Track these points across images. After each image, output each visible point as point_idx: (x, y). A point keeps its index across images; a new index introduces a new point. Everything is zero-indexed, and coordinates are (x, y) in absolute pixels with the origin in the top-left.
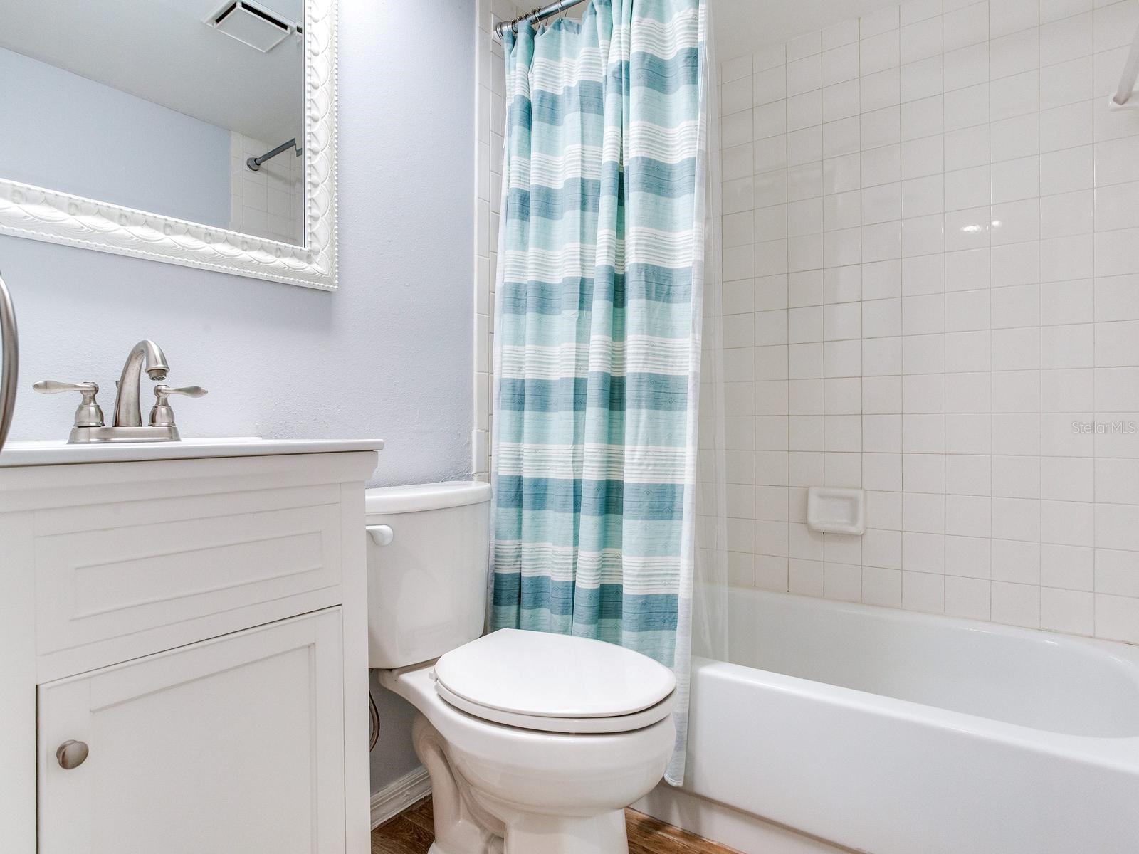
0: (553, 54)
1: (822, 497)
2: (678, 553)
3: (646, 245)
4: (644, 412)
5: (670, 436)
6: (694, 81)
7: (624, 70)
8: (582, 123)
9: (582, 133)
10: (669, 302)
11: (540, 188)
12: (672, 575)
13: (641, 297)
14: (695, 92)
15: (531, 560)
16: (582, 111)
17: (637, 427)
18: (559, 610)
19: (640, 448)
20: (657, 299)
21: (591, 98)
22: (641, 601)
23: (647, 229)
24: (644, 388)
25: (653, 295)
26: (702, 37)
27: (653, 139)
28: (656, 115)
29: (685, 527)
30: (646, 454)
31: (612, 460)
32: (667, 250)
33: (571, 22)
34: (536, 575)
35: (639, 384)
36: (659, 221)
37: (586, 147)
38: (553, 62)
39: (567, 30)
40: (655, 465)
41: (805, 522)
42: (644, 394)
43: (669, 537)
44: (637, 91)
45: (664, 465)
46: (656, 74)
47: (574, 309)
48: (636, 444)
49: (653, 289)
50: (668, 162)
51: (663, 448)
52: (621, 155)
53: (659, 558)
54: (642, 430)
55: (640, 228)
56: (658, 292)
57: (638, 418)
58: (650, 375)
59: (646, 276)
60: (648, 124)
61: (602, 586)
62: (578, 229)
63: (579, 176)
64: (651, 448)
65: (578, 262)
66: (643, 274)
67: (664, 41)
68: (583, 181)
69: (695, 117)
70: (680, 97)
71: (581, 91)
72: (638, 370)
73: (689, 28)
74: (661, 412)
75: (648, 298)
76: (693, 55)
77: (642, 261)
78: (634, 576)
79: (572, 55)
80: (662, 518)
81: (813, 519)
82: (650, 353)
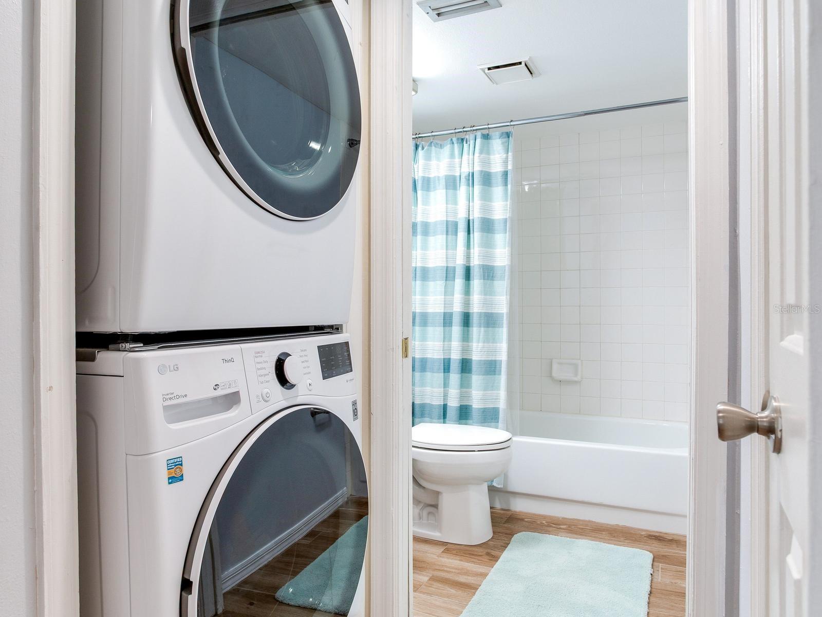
0: (428, 158)
1: (560, 364)
2: (499, 389)
3: (483, 256)
4: (482, 329)
5: (494, 339)
6: (506, 184)
7: (471, 178)
8: (446, 195)
9: (446, 199)
10: (493, 280)
11: (423, 222)
12: (495, 399)
13: (481, 279)
14: (506, 190)
15: (420, 396)
16: (446, 189)
17: (479, 335)
18: (437, 417)
19: (481, 344)
20: (488, 279)
21: (452, 183)
22: (482, 410)
23: (483, 249)
24: (482, 319)
25: (486, 278)
26: (510, 167)
27: (486, 208)
28: (486, 197)
29: (503, 379)
30: (483, 347)
31: (466, 349)
32: (493, 257)
33: (437, 143)
34: (422, 402)
35: (480, 317)
36: (488, 244)
37: (448, 206)
38: (429, 162)
39: (435, 146)
40: (488, 351)
41: (551, 376)
42: (483, 321)
43: (494, 383)
44: (477, 188)
45: (491, 352)
46: (487, 179)
47: (443, 280)
48: (479, 343)
49: (486, 275)
50: (492, 218)
51: (491, 344)
52: (469, 214)
53: (489, 392)
54: (481, 337)
55: (480, 249)
56: (488, 276)
57: (480, 332)
58: (485, 313)
59: (483, 270)
60: (483, 202)
61: (461, 405)
62: (445, 244)
63: (445, 219)
64: (486, 344)
65: (445, 259)
66: (482, 269)
67: (489, 164)
68: (447, 221)
69: (506, 200)
70: (498, 191)
71: (446, 180)
72: (480, 311)
73: (504, 162)
74: (490, 329)
75: (484, 279)
76: (505, 174)
77: (481, 263)
78: (478, 399)
79: (438, 159)
80: (491, 375)
81: (554, 374)
82: (485, 303)
